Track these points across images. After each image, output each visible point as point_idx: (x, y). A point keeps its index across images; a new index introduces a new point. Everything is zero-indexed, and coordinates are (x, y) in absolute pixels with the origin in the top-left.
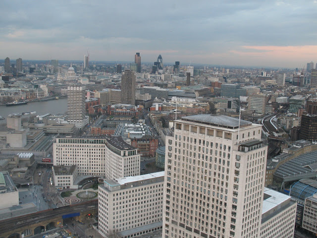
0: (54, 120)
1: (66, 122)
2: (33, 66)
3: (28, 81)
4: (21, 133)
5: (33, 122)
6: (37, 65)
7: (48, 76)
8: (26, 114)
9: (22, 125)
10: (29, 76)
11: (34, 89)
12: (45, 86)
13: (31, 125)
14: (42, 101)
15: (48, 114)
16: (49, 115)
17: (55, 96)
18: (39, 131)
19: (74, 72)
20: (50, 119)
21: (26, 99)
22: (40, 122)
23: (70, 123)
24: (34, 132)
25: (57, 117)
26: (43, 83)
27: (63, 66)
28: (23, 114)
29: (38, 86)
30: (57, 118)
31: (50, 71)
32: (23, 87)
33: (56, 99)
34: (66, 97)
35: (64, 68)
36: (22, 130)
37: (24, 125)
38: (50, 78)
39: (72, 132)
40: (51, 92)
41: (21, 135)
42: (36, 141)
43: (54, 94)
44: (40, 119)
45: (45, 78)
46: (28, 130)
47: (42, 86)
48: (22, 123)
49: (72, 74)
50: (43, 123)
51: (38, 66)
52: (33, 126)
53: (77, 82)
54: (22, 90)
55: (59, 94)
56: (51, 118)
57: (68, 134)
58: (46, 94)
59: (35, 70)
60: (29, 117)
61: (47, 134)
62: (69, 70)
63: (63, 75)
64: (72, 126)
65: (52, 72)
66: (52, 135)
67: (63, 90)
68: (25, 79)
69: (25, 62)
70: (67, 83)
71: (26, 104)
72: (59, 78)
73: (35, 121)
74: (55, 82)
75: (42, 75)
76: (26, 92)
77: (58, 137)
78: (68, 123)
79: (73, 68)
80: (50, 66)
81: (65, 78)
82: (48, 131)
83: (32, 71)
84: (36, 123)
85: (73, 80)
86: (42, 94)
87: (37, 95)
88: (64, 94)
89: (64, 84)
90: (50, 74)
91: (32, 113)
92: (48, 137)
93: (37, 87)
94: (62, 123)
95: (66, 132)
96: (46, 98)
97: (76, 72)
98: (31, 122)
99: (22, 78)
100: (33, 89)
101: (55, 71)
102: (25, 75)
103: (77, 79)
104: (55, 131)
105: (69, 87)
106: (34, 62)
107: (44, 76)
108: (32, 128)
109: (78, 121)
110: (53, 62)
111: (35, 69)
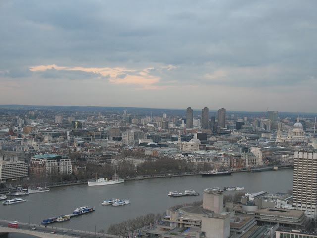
0: (272, 201)
1: (289, 207)
2: (240, 120)
3: (233, 142)
4: (223, 218)
5: (240, 203)
6: (246, 118)
7: (263, 135)
8: (229, 189)
9: (224, 206)
10: (234, 133)
11: (241, 154)
12: (258, 150)
13: (237, 207)
14: (253, 172)
15: (262, 192)
16: (264, 194)
17: (272, 165)
18: (248, 217)
19: (302, 130)
20: (266, 201)
21: (231, 167)
22: (250, 204)
23: (297, 208)
24: (242, 218)
25: (275, 197)
26: (255, 145)
27: (285, 121)
28: (225, 189)
29: (247, 148)
30: (276, 199)
31: (265, 127)
32: (227, 150)
33: (275, 170)
34: (291, 167)
35: (286, 124)
36: (224, 214)
37: (227, 206)
38: (265, 138)
39: (300, 224)
40: (267, 158)
41: (222, 221)
42: (244, 231)
43: (272, 163)
44: (251, 199)
45: (257, 138)
46: (232, 214)
47: (253, 150)
48: (224, 203)
49: (299, 133)
50: (254, 205)
51: (248, 120)
52: (239, 209)
53: (306, 145)
54: (224, 154)
55: (278, 163)
56: (266, 198)
57: (294, 226)
58: (260, 161)
59: (243, 126)
60: (233, 195)
61: (260, 223)
62: (295, 127)
63: (285, 134)
64: (300, 214)
65: (269, 129)
66: (269, 226)
67: (286, 158)
68: (229, 138)
69: (231, 113)
70: (291, 146)
71: (229, 174)
72: (279, 138)
73: (243, 201)
74: (273, 144)
75: (254, 132)
76: (231, 157)
77: (279, 230)
78: (293, 208)
79: (300, 125)
80: (266, 120)
81: (289, 140)
82: (262, 218)
83: (239, 126)
84: (245, 205)
85: (300, 143)
86: (253, 162)
87: (247, 161)
88: (287, 162)
89: (287, 148)
90: (265, 133)
91: (238, 189)
92: (262, 227)
93: (246, 150)
94: (283, 207)
95: (291, 222)
96: (258, 167)
97: (304, 129)
98: (237, 203)
99: (224, 137)
100: (240, 153)
101: (274, 128)
102: (230, 132)
103: (306, 141)
104: (273, 220)
105: (296, 154)
106: (242, 115)
107: (256, 135)
108: (238, 212)
109: (309, 206)
110: (270, 115)
111: (243, 124)
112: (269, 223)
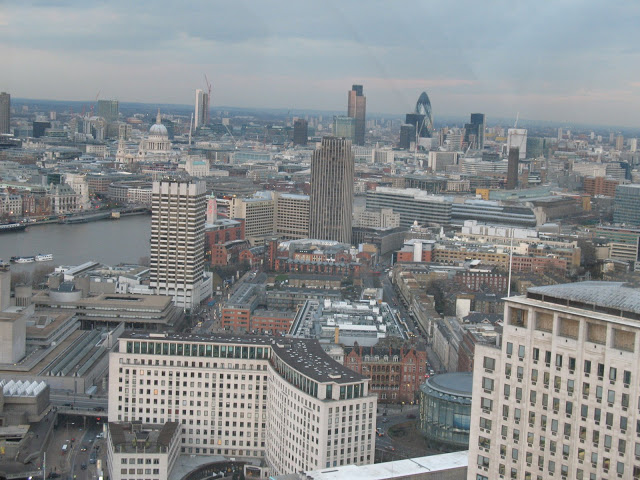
0: (110, 281)
1: (144, 289)
2: (41, 118)
3: (28, 163)
4: (10, 319)
5: (46, 287)
6: (53, 115)
7: (89, 149)
8: (22, 261)
9: (13, 296)
10: (30, 146)
11: (46, 187)
12: (80, 178)
13: (40, 296)
14: (71, 223)
15: (90, 264)
16: (93, 267)
17: (109, 208)
18: (64, 314)
19: (166, 139)
20: (98, 280)
21: (23, 214)
22: (66, 287)
23: (158, 291)
24: (50, 316)
25: (116, 272)
26: (72, 170)
27: (134, 120)
28: (13, 260)
29: (58, 176)
30: (118, 276)
31: (94, 132)
32: (14, 180)
33: (114, 219)
34: (146, 212)
35: (135, 126)
36: (13, 310)
37: (18, 295)
38: (94, 155)
39: (165, 321)
40: (98, 196)
41: (8, 326)
42: (54, 344)
43: (109, 204)
44: (68, 278)
45: (78, 155)
46: (30, 311)
47: (70, 179)
48: (12, 289)
49: (160, 145)
50: (75, 290)
51: (58, 118)
52: (43, 299)
53: (174, 169)
54: (9, 189)
55: (119, 204)
56: (99, 275)
57: (152, 327)
58: (84, 202)
59: (49, 130)
60: (31, 271)
61: (87, 325)
62: (153, 134)
63: (132, 146)
64: (163, 302)
65: (100, 137)
66: (105, 329)
67: (135, 194)
68: (19, 154)
69: (20, 103)
70: (145, 171)
71: (21, 229)
72: (122, 155)
73: (51, 282)
74: (109, 167)
75: (71, 143)
76: (24, 194)
77: (124, 336)
78: (151, 292)
79: (162, 128)
80: (95, 118)
81: (141, 158)
82: (91, 315)
83: (39, 131)
84: (56, 290)
85: (163, 164)
86: (70, 202)
87: (57, 203)
88: (137, 203)
89: (139, 175)
90: (94, 144)
91: (40, 259)
92: (91, 333)
93: (55, 179)
94: (132, 290)
95: (146, 318)
96: (81, 214)
97: (171, 137)
98: (40, 287)
99: (8, 152)
100: (44, 185)
101: (110, 135)
102: (20, 144)
103: (173, 161)
104: (110, 316)
105: (156, 184)
106: (46, 107)
107: (75, 149)
108: (41, 306)
109: (181, 286)
110: (103, 107)
111: (48, 125)
112: (104, 323)
